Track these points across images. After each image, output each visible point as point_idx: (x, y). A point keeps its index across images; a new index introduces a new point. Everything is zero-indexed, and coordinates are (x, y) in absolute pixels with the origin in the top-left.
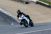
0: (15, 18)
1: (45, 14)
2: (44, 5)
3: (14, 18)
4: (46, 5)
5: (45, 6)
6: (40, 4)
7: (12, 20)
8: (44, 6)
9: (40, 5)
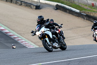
0: (16, 37)
1: (72, 28)
2: (71, 12)
3: (12, 37)
4: (74, 12)
5: (73, 14)
7: (9, 41)
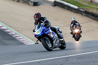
0: (13, 33)
6: (61, 7)
8: (70, 10)
9: (61, 9)
